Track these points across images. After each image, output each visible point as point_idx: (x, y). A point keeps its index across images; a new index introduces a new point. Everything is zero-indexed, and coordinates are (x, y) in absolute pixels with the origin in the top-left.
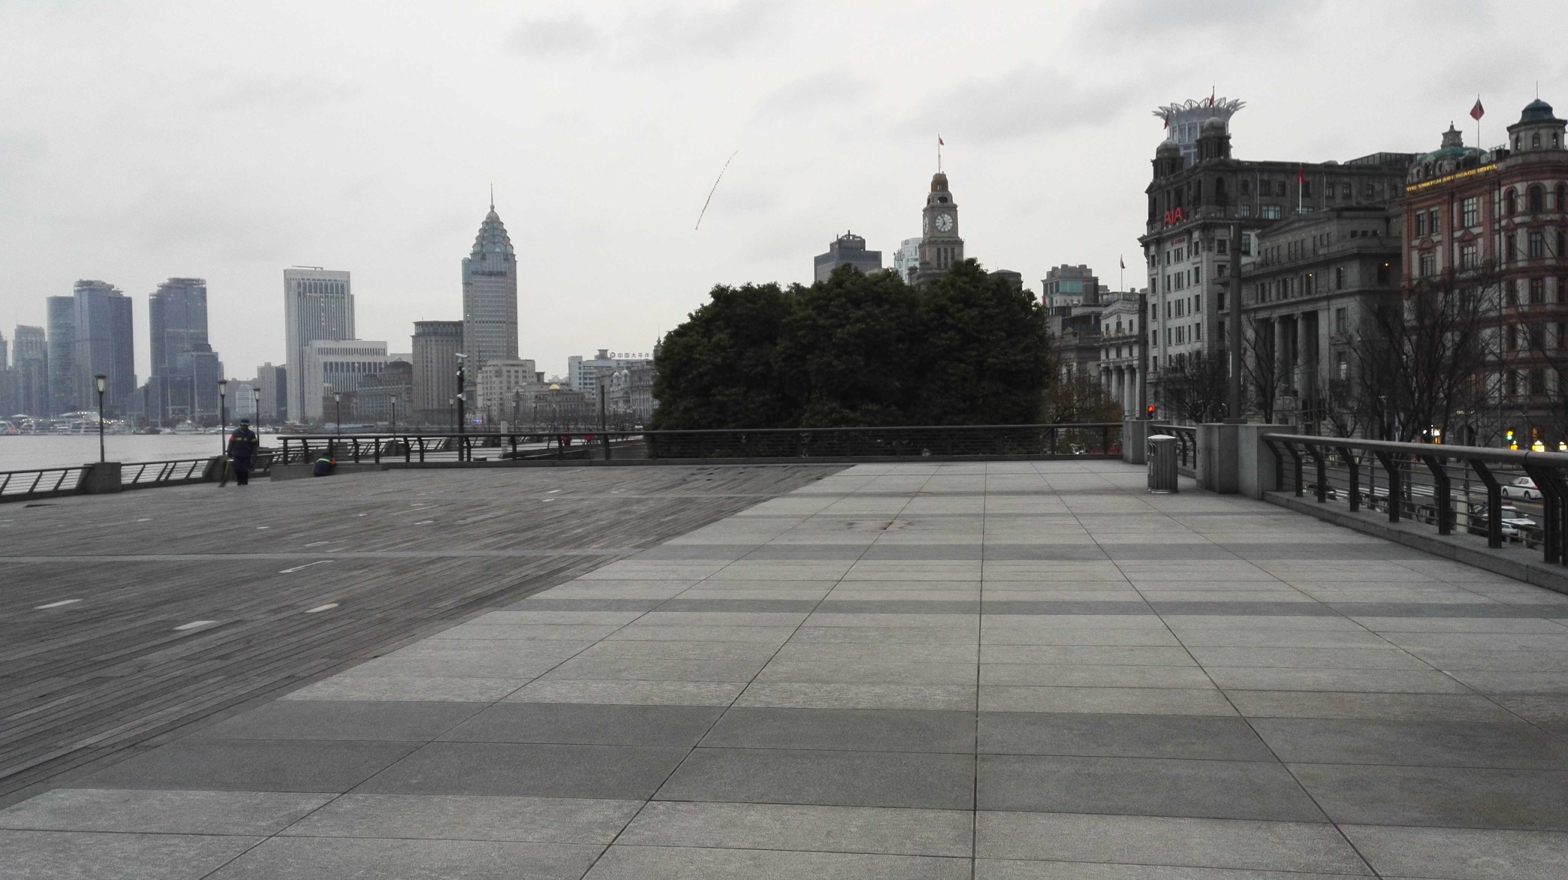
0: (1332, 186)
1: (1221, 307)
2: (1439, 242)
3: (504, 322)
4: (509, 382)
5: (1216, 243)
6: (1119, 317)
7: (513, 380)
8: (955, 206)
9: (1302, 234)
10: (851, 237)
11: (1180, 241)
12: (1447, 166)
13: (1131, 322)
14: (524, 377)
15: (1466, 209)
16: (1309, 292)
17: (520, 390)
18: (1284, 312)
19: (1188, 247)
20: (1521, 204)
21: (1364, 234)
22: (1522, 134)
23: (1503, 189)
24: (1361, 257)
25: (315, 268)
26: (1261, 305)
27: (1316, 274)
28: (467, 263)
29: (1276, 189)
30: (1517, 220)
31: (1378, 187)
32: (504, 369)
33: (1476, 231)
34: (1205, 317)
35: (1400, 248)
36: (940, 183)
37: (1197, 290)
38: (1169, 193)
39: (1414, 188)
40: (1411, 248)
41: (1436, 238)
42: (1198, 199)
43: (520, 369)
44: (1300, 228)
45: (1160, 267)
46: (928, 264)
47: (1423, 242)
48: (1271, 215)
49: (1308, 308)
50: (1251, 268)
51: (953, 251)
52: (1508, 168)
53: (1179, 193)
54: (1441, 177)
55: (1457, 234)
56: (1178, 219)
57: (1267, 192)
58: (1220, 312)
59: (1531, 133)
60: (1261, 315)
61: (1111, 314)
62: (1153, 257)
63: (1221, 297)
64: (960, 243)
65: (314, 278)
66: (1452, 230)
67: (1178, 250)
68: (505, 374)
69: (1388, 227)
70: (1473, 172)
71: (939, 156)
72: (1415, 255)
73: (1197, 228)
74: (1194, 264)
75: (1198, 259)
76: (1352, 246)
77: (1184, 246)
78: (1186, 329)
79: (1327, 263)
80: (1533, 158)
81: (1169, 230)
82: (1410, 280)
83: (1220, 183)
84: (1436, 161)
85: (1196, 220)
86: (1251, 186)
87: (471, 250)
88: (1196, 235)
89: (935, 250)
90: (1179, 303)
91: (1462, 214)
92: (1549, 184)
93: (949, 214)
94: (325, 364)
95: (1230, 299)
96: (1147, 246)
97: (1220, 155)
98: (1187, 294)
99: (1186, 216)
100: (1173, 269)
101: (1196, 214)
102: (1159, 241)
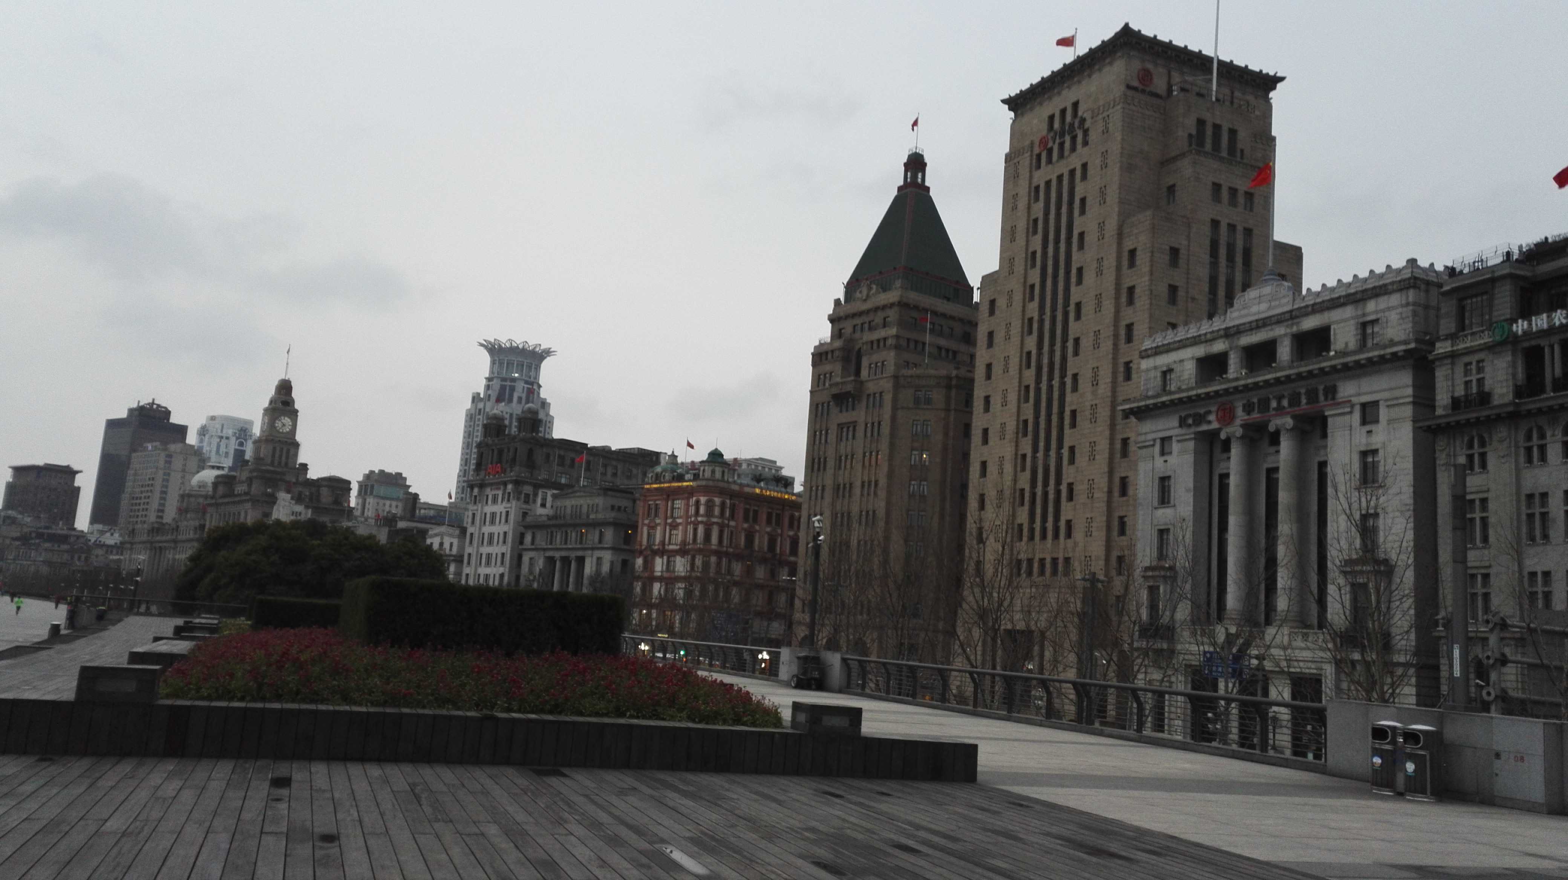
0: (605, 466)
1: (521, 543)
2: (659, 524)
5: (523, 495)
6: (442, 539)
8: (297, 411)
9: (581, 501)
10: (155, 406)
11: (498, 489)
12: (668, 476)
13: (451, 545)
15: (675, 506)
16: (581, 543)
18: (564, 554)
19: (503, 495)
20: (702, 510)
21: (619, 508)
22: (706, 468)
23: (694, 498)
24: (616, 524)
26: (550, 547)
27: (586, 531)
29: (568, 462)
30: (700, 519)
31: (635, 471)
33: (679, 521)
34: (509, 549)
35: (637, 522)
36: (285, 388)
37: (506, 528)
38: (493, 450)
39: (648, 486)
40: (643, 524)
41: (658, 521)
42: (514, 460)
44: (579, 497)
45: (480, 505)
47: (650, 523)
48: (563, 481)
49: (580, 553)
50: (545, 519)
51: (288, 451)
52: (698, 486)
53: (500, 452)
54: (664, 483)
55: (669, 521)
56: (498, 472)
57: (563, 461)
58: (521, 547)
59: (711, 468)
60: (550, 554)
61: (436, 535)
62: (476, 497)
63: (522, 536)
64: (297, 445)
66: (666, 518)
67: (495, 494)
69: (634, 507)
70: (680, 484)
71: (288, 364)
72: (645, 529)
73: (511, 482)
74: (506, 508)
75: (509, 505)
76: (611, 516)
77: (500, 493)
78: (494, 556)
79: (594, 524)
80: (711, 483)
81: (490, 479)
82: (641, 546)
83: (530, 452)
84: (662, 472)
85: (511, 476)
86: (551, 458)
88: (510, 487)
89: (271, 447)
90: (491, 535)
91: (673, 508)
92: (717, 500)
93: (289, 418)
95: (528, 538)
96: (472, 487)
97: (532, 432)
98: (498, 529)
99: (504, 471)
100: (489, 509)
101: (511, 471)
102: (482, 486)
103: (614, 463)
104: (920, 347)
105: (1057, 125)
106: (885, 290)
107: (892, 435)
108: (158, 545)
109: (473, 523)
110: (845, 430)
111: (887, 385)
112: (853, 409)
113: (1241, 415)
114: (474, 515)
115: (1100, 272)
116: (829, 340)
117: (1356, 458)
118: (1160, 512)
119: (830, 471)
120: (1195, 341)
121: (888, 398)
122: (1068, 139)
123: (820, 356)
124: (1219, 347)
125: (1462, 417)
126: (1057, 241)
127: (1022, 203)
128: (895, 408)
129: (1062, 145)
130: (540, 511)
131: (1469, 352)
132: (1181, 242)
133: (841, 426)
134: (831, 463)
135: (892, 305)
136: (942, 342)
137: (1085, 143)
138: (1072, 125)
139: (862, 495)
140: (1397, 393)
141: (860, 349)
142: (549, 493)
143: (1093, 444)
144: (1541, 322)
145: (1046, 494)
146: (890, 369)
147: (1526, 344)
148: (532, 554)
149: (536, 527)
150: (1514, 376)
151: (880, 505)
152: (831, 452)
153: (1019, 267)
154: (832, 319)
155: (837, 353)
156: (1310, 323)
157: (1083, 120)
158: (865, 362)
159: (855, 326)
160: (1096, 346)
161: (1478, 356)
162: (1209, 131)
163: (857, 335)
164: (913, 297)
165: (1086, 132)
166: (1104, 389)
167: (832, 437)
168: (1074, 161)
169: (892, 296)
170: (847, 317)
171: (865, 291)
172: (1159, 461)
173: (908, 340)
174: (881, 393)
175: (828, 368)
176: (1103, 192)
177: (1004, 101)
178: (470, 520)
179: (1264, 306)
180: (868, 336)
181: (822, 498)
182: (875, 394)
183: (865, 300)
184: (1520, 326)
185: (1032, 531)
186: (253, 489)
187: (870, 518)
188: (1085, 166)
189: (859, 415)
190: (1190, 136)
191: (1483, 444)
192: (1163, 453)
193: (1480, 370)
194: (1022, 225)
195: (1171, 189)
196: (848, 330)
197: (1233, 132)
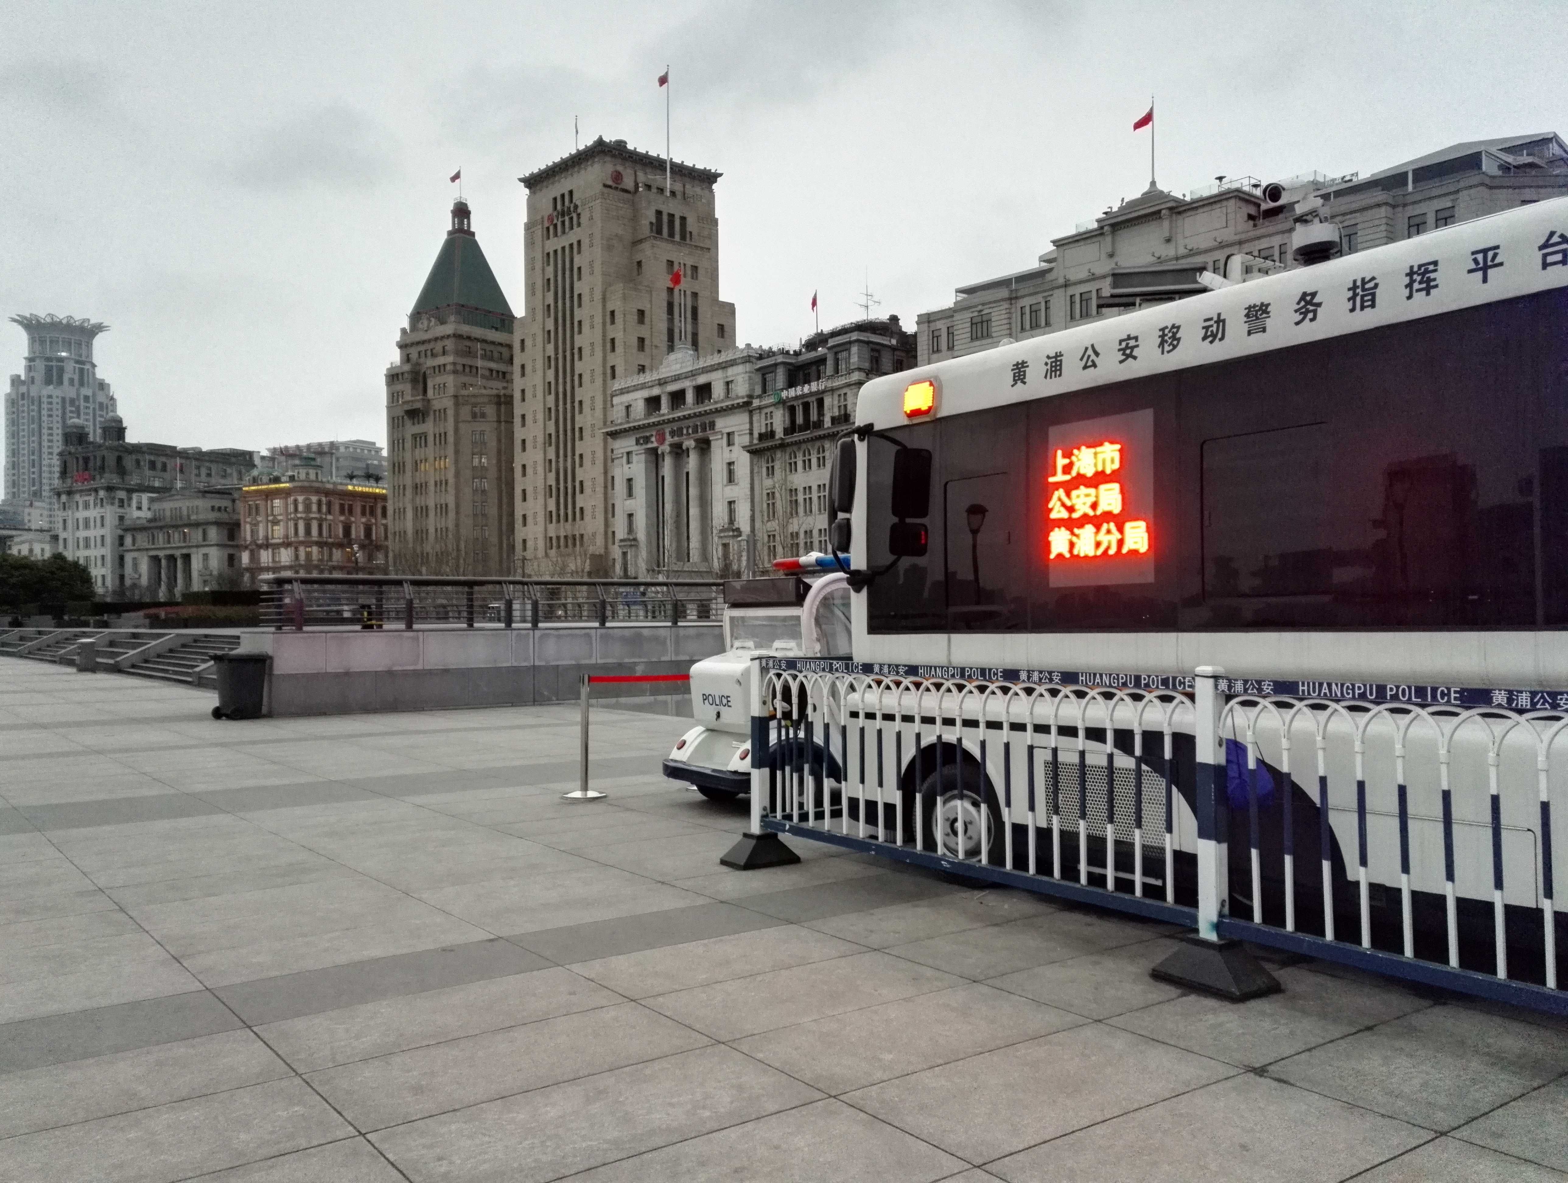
0: (198, 468)
1: (121, 544)
2: (261, 521)
5: (117, 500)
6: (31, 545)
9: (180, 504)
11: (87, 495)
12: (265, 479)
15: (274, 505)
16: (185, 541)
18: (168, 552)
19: (95, 501)
20: (301, 508)
21: (219, 509)
22: (301, 471)
23: (292, 498)
24: (218, 523)
26: (152, 547)
27: (189, 531)
30: (299, 515)
31: (229, 471)
33: (280, 518)
34: (109, 551)
35: (240, 520)
37: (103, 532)
38: (77, 458)
39: (247, 489)
40: (245, 522)
41: (259, 519)
42: (102, 468)
44: (177, 500)
47: (252, 521)
48: (157, 484)
49: (185, 551)
50: (145, 521)
52: (294, 487)
53: (86, 460)
54: (262, 485)
55: (270, 518)
57: (153, 465)
58: (121, 548)
59: (305, 471)
60: (153, 553)
61: (23, 542)
62: (64, 503)
63: (121, 538)
66: (267, 516)
67: (86, 501)
69: (234, 507)
70: (277, 486)
72: (248, 527)
73: (102, 488)
74: (100, 513)
75: (103, 510)
76: (213, 516)
77: (91, 499)
79: (197, 525)
80: (306, 484)
81: (78, 486)
82: (245, 540)
83: (119, 459)
84: (259, 475)
85: (102, 483)
86: (142, 463)
88: (102, 493)
90: (87, 540)
91: (272, 507)
92: (314, 499)
95: (128, 540)
96: (59, 495)
97: (119, 440)
98: (94, 533)
99: (94, 479)
100: (82, 514)
101: (101, 478)
102: (70, 493)
103: (208, 464)
104: (474, 370)
105: (559, 207)
106: (442, 323)
107: (457, 444)
109: (65, 528)
110: (418, 439)
111: (448, 403)
112: (423, 422)
113: (669, 440)
114: (65, 521)
115: (592, 327)
116: (399, 364)
117: (725, 467)
118: (628, 502)
119: (409, 473)
120: (643, 387)
121: (450, 413)
122: (567, 218)
123: (393, 377)
124: (656, 391)
125: (765, 445)
126: (564, 299)
127: (539, 265)
128: (457, 422)
129: (563, 223)
130: (136, 514)
131: (766, 407)
132: (646, 307)
133: (414, 437)
134: (409, 467)
135: (448, 336)
136: (493, 365)
137: (579, 225)
138: (569, 208)
139: (436, 492)
140: (742, 427)
141: (425, 373)
142: (145, 497)
143: (593, 453)
144: (792, 393)
145: (566, 488)
146: (451, 391)
147: (789, 404)
148: (135, 554)
149: (135, 529)
150: (784, 421)
151: (451, 500)
152: (408, 456)
153: (539, 316)
154: (402, 346)
155: (406, 375)
156: (702, 380)
157: (576, 207)
158: (430, 384)
159: (419, 353)
160: (592, 381)
161: (771, 409)
162: (665, 218)
163: (422, 360)
164: (466, 329)
165: (579, 215)
166: (599, 413)
167: (408, 445)
168: (572, 237)
169: (448, 329)
170: (412, 344)
171: (426, 323)
172: (626, 467)
173: (464, 365)
174: (445, 409)
175: (399, 387)
176: (591, 263)
177: (521, 180)
178: (61, 525)
179: (678, 366)
180: (430, 362)
181: (404, 495)
182: (440, 410)
183: (426, 331)
184: (784, 394)
185: (558, 515)
187: (443, 509)
188: (579, 242)
189: (428, 427)
190: (651, 223)
191: (773, 461)
192: (628, 462)
193: (771, 417)
194: (539, 283)
195: (639, 263)
196: (414, 356)
197: (683, 219)
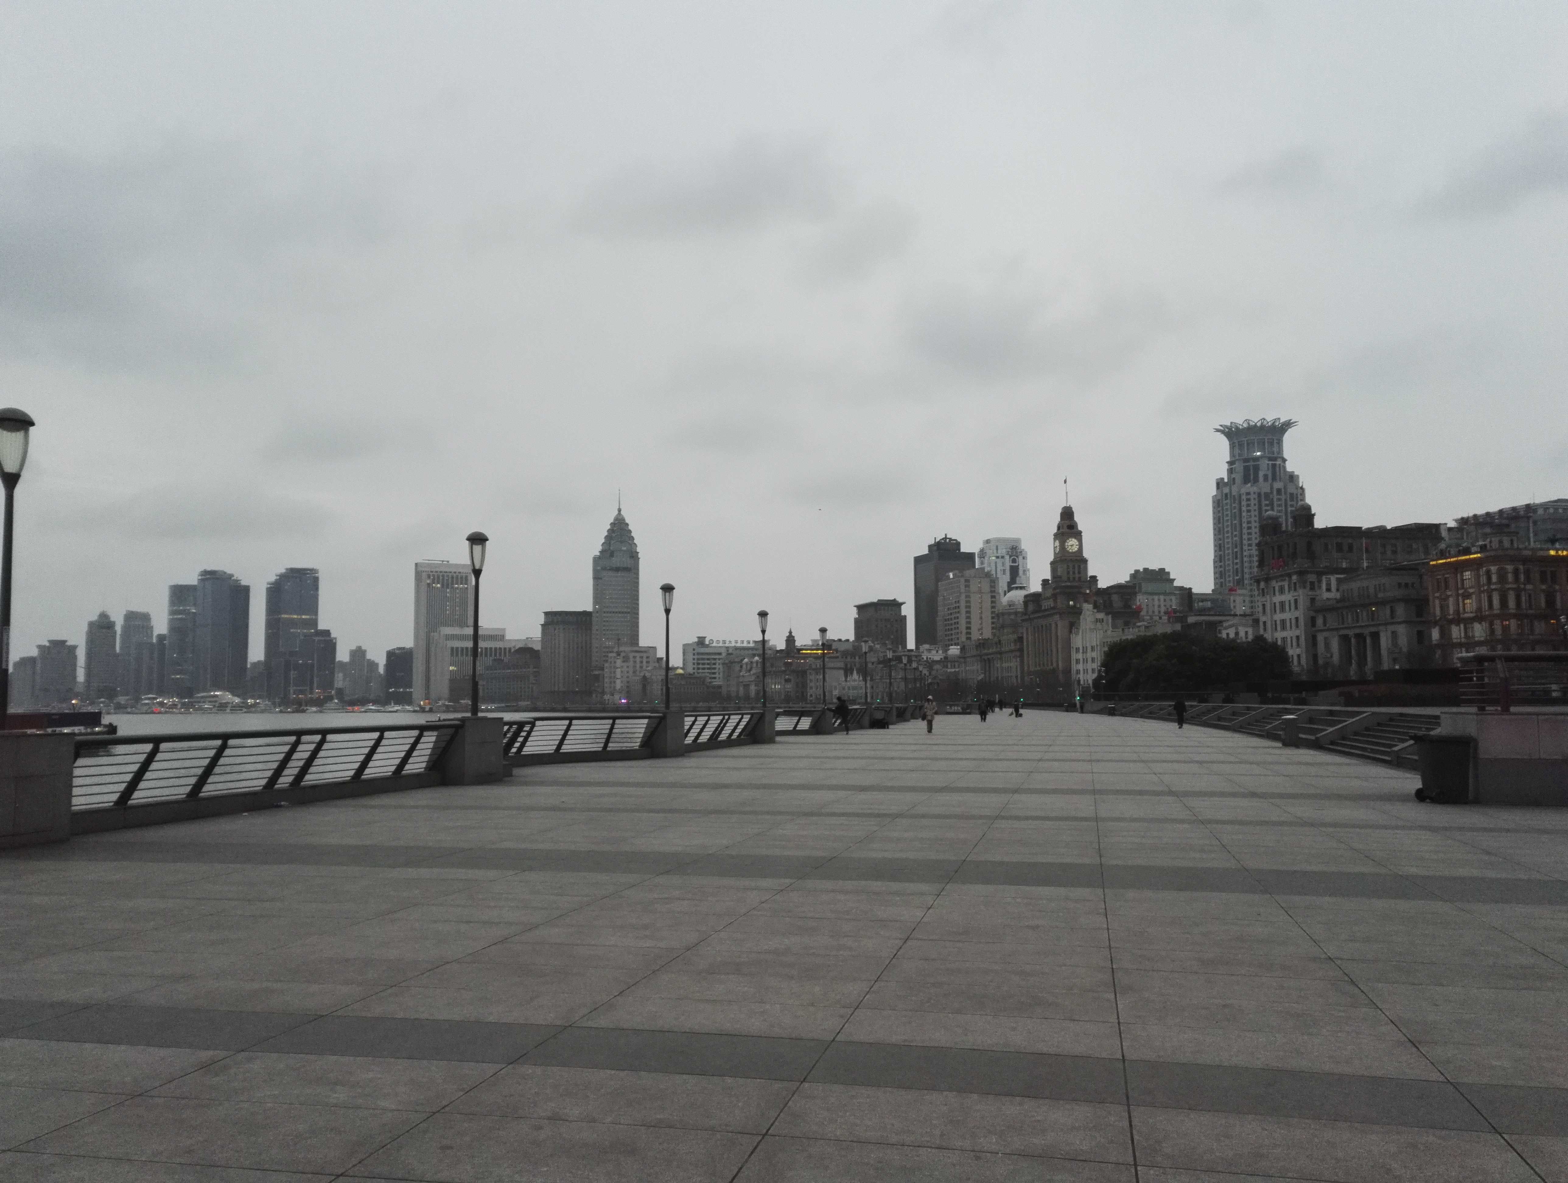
0: (1384, 546)
1: (1314, 625)
2: (1451, 595)
3: (629, 613)
4: (635, 667)
5: (1308, 583)
6: (1237, 629)
7: (638, 666)
8: (1081, 532)
9: (1367, 583)
10: (948, 540)
11: (1282, 580)
12: (1453, 551)
13: (1246, 633)
14: (648, 662)
15: (1465, 578)
16: (1373, 620)
17: (647, 674)
18: (1358, 631)
19: (1289, 585)
20: (1494, 578)
21: (1406, 585)
22: (1493, 539)
23: (1484, 569)
24: (1406, 600)
25: (443, 561)
26: (1342, 626)
27: (1377, 609)
28: (596, 560)
29: (1346, 548)
30: (1493, 587)
31: (1414, 546)
32: (631, 655)
33: (1471, 591)
34: (1303, 632)
35: (1428, 596)
36: (1067, 514)
37: (1297, 614)
38: (1273, 548)
39: (1434, 563)
40: (1434, 597)
41: (1449, 593)
42: (1294, 555)
43: (645, 655)
44: (1364, 579)
46: (1060, 577)
47: (1441, 595)
48: (1344, 565)
49: (1373, 629)
50: (1334, 602)
51: (1079, 567)
52: (1486, 557)
53: (1280, 548)
54: (1450, 557)
55: (1461, 592)
56: (1280, 566)
57: (1339, 547)
58: (1314, 629)
59: (1498, 538)
60: (1343, 632)
61: (1231, 626)
62: (1263, 589)
63: (1314, 619)
64: (1085, 561)
65: (441, 570)
66: (1457, 589)
67: (1281, 586)
68: (632, 659)
69: (1421, 583)
70: (1467, 557)
71: (1067, 493)
72: (1437, 602)
73: (1296, 573)
74: (1294, 597)
75: (1296, 594)
76: (1400, 593)
77: (1286, 584)
78: (1289, 640)
79: (1384, 603)
80: (1500, 553)
81: (1274, 572)
82: (1435, 616)
83: (1309, 544)
84: (1446, 548)
85: (1294, 568)
86: (1330, 546)
87: (600, 548)
88: (1294, 577)
89: (1065, 566)
90: (1283, 622)
91: (1463, 580)
92: (1510, 568)
93: (1075, 538)
94: (452, 649)
95: (1320, 621)
96: (1258, 582)
97: (1308, 526)
98: (1289, 616)
99: (1287, 565)
100: (1278, 599)
101: (1294, 564)
102: (1267, 580)
103: (1392, 541)
108: (986, 657)
109: (1264, 612)
114: (1264, 605)
130: (1326, 595)
142: (1333, 579)
149: (1326, 610)
178: (1260, 609)
186: (1058, 603)
